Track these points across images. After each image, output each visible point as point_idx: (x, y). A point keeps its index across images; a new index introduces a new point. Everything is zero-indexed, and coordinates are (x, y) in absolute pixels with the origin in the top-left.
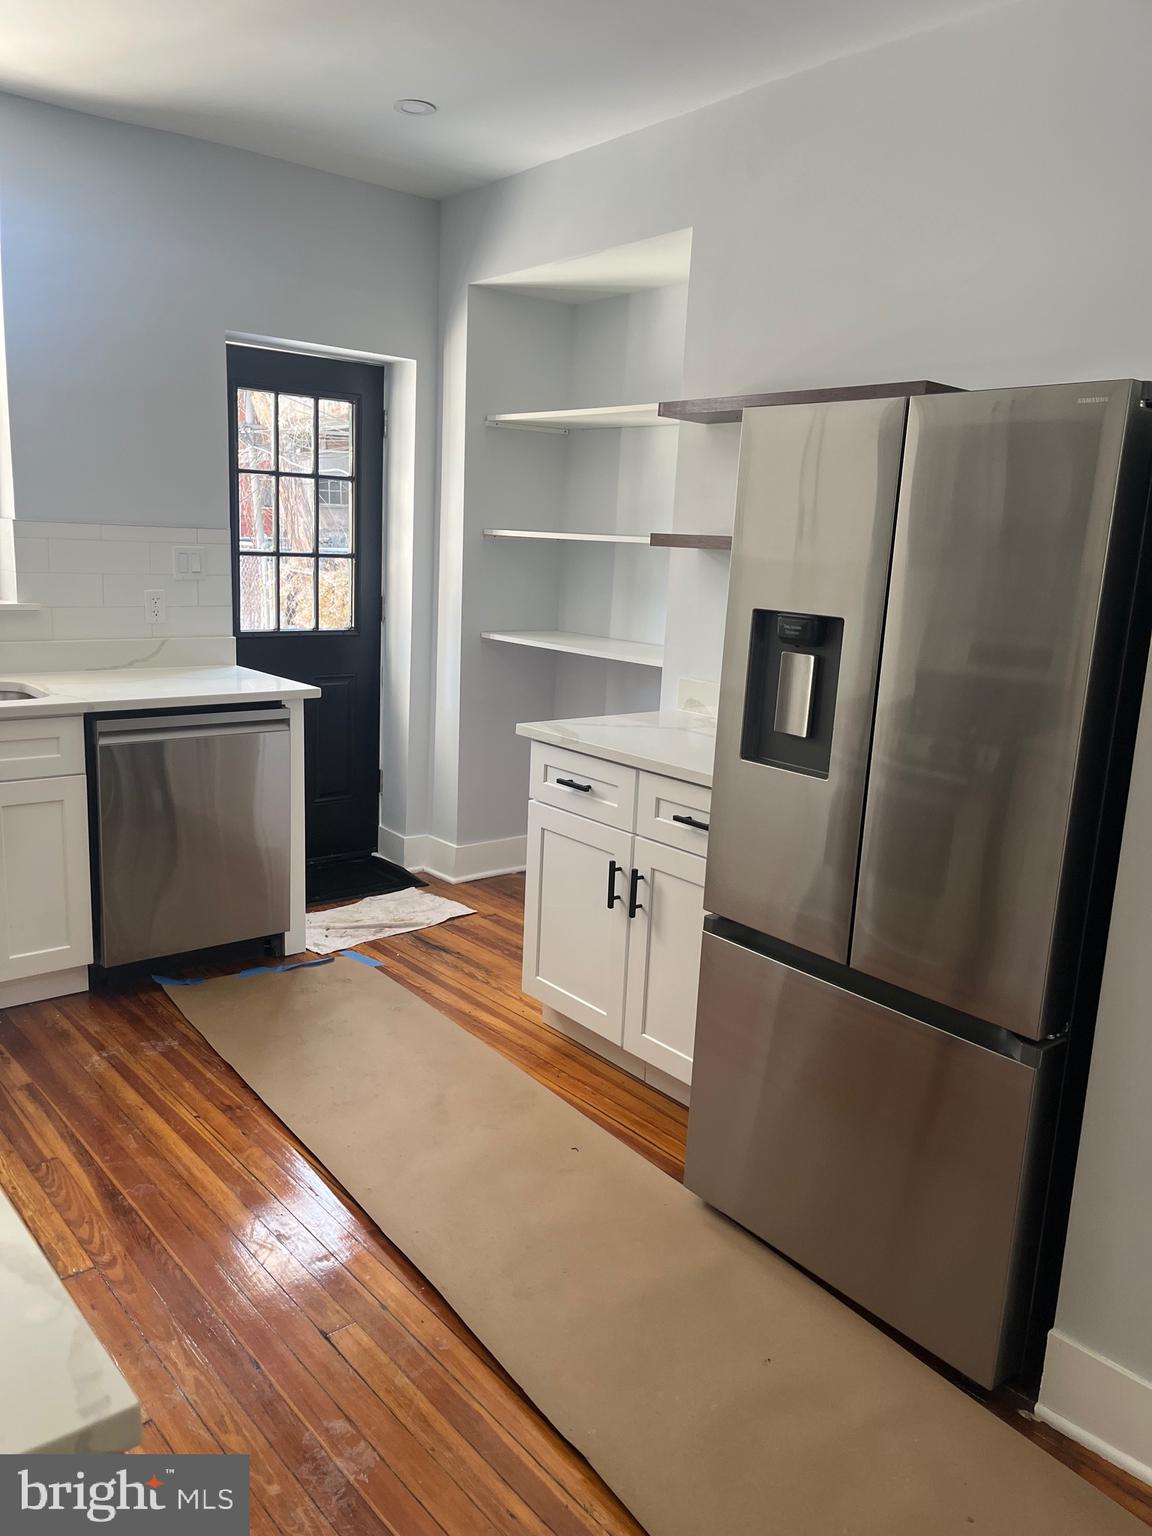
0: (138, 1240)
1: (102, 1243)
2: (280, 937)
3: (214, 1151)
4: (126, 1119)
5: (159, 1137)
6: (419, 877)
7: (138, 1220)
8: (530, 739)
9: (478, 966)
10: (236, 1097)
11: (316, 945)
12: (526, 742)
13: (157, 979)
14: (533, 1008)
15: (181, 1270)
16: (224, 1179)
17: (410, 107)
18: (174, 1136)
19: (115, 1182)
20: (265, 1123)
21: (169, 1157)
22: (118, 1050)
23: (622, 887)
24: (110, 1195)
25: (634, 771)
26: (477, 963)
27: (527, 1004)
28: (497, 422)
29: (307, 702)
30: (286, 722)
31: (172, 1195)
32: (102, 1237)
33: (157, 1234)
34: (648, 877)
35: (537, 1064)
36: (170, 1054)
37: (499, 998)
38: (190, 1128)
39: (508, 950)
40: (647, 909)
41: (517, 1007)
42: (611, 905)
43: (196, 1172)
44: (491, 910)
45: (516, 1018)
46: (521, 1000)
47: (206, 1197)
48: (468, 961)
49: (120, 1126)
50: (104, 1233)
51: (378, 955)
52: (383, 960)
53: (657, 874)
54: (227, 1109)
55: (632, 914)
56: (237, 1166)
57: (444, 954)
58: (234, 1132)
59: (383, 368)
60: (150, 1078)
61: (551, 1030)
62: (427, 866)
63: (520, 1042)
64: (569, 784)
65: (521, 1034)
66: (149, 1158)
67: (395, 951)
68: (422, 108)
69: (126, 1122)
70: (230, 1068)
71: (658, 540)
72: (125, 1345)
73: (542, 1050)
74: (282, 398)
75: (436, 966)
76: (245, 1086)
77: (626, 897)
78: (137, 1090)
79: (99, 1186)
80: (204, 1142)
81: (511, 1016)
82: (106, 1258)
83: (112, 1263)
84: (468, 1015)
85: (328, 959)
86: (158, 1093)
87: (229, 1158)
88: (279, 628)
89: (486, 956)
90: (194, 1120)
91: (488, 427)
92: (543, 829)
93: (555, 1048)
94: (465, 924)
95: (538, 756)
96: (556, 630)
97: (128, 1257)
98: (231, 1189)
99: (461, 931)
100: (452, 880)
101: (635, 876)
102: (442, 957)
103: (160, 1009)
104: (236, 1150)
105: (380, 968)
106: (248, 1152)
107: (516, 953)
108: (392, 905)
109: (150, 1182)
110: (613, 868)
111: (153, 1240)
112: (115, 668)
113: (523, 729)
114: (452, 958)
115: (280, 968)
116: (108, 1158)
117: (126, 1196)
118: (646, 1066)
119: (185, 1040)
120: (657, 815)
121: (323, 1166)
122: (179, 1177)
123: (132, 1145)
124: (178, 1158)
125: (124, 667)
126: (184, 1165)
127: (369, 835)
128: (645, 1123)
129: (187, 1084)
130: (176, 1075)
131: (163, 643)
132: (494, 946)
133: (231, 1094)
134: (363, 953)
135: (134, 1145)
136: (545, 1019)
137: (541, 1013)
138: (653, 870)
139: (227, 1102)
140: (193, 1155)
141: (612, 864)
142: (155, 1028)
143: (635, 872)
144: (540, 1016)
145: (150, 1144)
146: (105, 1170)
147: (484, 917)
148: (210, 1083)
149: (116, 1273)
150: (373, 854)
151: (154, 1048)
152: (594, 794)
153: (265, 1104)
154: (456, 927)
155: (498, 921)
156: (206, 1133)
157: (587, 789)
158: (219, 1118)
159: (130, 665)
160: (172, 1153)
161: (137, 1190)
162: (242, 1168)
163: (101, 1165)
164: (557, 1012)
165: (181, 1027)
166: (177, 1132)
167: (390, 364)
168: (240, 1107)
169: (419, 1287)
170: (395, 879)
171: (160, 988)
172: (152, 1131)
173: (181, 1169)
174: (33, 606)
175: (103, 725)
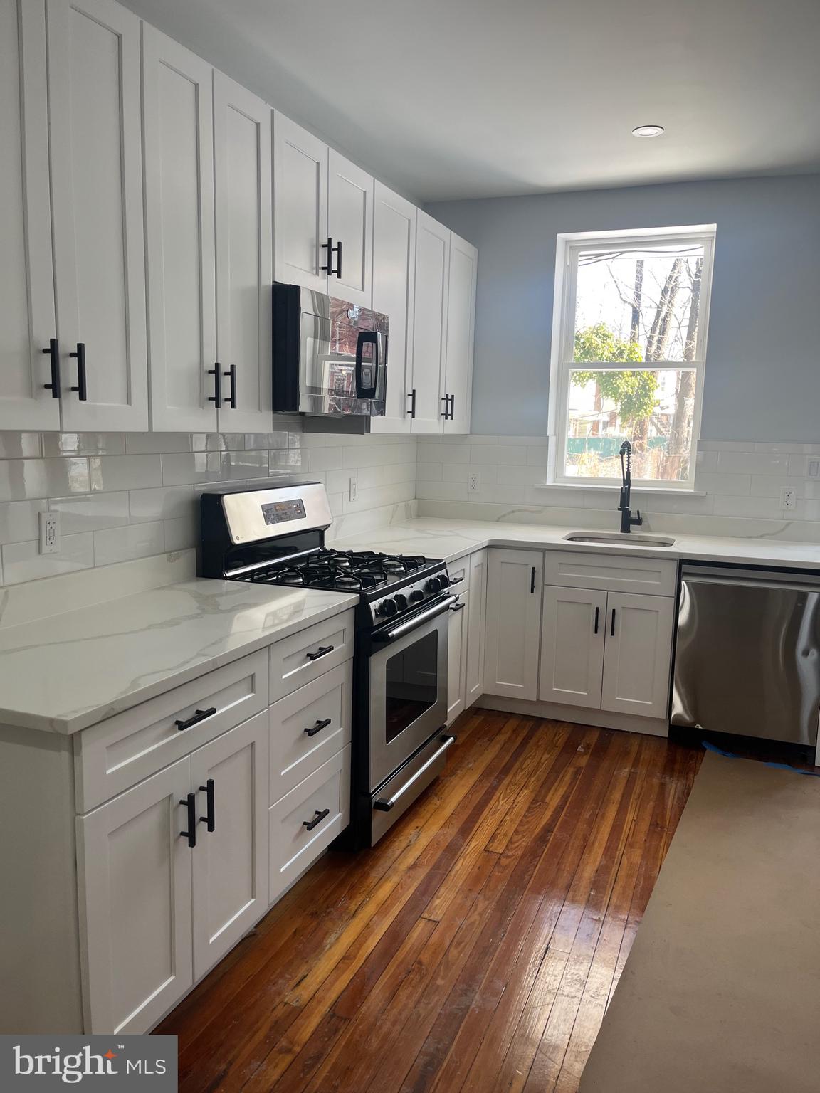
0: (531, 855)
1: (518, 846)
7: (543, 847)
13: (704, 744)
15: (531, 877)
16: (605, 854)
19: (557, 826)
20: (664, 842)
22: (642, 770)
31: (572, 846)
32: (521, 844)
33: (542, 858)
38: (623, 823)
43: (597, 844)
49: (593, 804)
50: (524, 843)
54: (653, 824)
56: (620, 852)
58: (641, 837)
60: (638, 791)
66: (586, 826)
79: (549, 824)
82: (511, 853)
83: (508, 857)
86: (631, 800)
87: (621, 846)
90: (631, 818)
97: (519, 858)
104: (630, 844)
106: (633, 850)
109: (572, 835)
111: (537, 860)
112: (750, 537)
116: (568, 816)
117: (553, 834)
122: (586, 841)
123: (587, 815)
125: (756, 537)
129: (651, 803)
130: (652, 796)
131: (789, 525)
139: (658, 822)
140: (607, 836)
142: (676, 770)
145: (594, 820)
146: (561, 818)
148: (663, 809)
149: (505, 861)
151: (662, 778)
156: (628, 829)
158: (644, 827)
159: (762, 536)
160: (599, 829)
161: (561, 835)
162: (620, 855)
163: (563, 816)
165: (690, 775)
166: (615, 822)
168: (662, 827)
171: (704, 751)
172: (603, 815)
173: (592, 838)
174: (703, 493)
175: (686, 568)
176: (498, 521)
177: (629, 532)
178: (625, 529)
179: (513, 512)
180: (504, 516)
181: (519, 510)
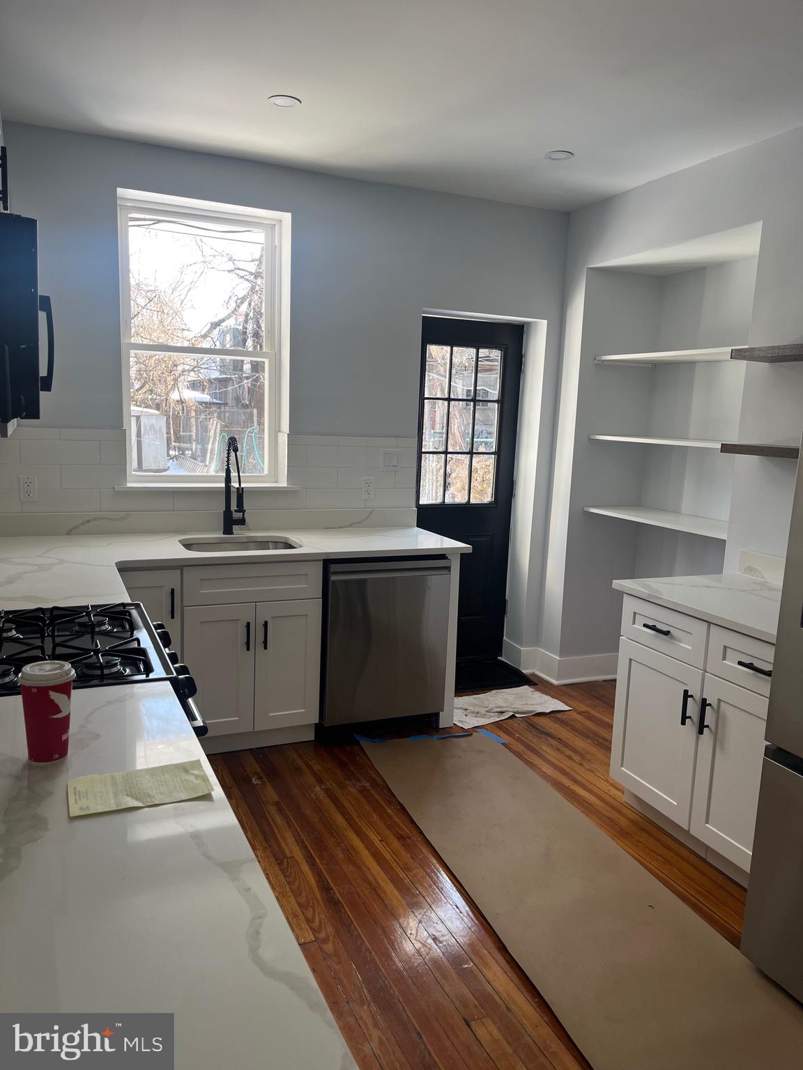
0: (342, 924)
1: (321, 924)
2: (437, 715)
3: (392, 868)
4: (336, 835)
5: (357, 853)
6: (532, 678)
7: (343, 910)
8: (624, 592)
9: (575, 751)
10: (406, 830)
11: (461, 721)
12: (620, 595)
13: (358, 737)
14: (616, 788)
15: (370, 953)
16: (399, 890)
17: (555, 156)
18: (367, 852)
19: (329, 881)
20: (426, 851)
21: (363, 867)
22: (331, 785)
23: (692, 710)
24: (326, 889)
25: (706, 624)
26: (575, 749)
27: (612, 785)
28: (603, 361)
29: (462, 555)
30: (448, 568)
31: (365, 895)
32: (320, 919)
33: (355, 923)
34: (715, 704)
35: (621, 834)
36: (363, 791)
37: (590, 777)
38: (377, 848)
39: (597, 741)
40: (713, 729)
41: (605, 786)
42: (683, 723)
43: (380, 881)
44: (584, 708)
45: (603, 795)
46: (607, 781)
47: (387, 902)
48: (566, 745)
49: (332, 840)
50: (322, 916)
51: (501, 733)
52: (506, 739)
53: (722, 704)
54: (401, 838)
55: (701, 732)
56: (407, 881)
57: (549, 738)
58: (406, 856)
59: (523, 326)
60: (351, 808)
61: (630, 807)
62: (537, 670)
63: (608, 814)
64: (653, 628)
65: (607, 808)
66: (351, 866)
67: (515, 733)
68: (563, 155)
69: (335, 837)
70: (403, 808)
71: (726, 448)
72: (334, 1003)
73: (623, 822)
74: (455, 349)
75: (544, 748)
76: (413, 822)
77: (696, 717)
78: (343, 816)
79: (319, 881)
80: (385, 859)
81: (599, 792)
82: (322, 935)
83: (326, 940)
84: (568, 788)
85: (468, 733)
86: (356, 819)
87: (402, 875)
88: (444, 502)
89: (580, 743)
90: (378, 842)
91: (597, 364)
92: (631, 660)
93: (634, 822)
94: (564, 717)
95: (629, 605)
96: (640, 506)
97: (336, 936)
98: (403, 898)
99: (563, 723)
100: (555, 682)
101: (704, 704)
102: (547, 740)
103: (358, 758)
104: (407, 869)
105: (504, 744)
106: (414, 872)
107: (606, 746)
108: (511, 698)
109: (351, 883)
110: (686, 695)
111: (352, 927)
112: (341, 527)
113: (618, 584)
114: (556, 742)
115: (436, 736)
116: (325, 862)
117: (336, 891)
118: (707, 848)
119: (374, 783)
120: (724, 658)
121: (464, 889)
122: (370, 883)
124: (369, 869)
125: (347, 527)
126: (372, 875)
127: (496, 644)
128: (706, 893)
129: (374, 815)
130: (368, 808)
131: (371, 512)
132: (587, 737)
133: (404, 827)
134: (492, 732)
135: (341, 855)
136: (625, 799)
137: (623, 793)
138: (719, 700)
139: (402, 833)
140: (378, 868)
141: (686, 692)
142: (355, 771)
143: (704, 701)
144: (621, 795)
145: (351, 856)
146: (322, 869)
147: (579, 713)
148: (390, 816)
149: (329, 948)
150: (499, 658)
151: (354, 785)
152: (672, 637)
153: (426, 837)
154: (558, 719)
155: (590, 717)
156: (386, 852)
157: (667, 633)
158: (396, 844)
159: (351, 525)
160: (365, 866)
161: (343, 888)
162: (410, 882)
163: (321, 866)
164: (636, 795)
165: (372, 773)
166: (368, 850)
167: (529, 324)
168: (409, 838)
169: (534, 998)
170: (514, 678)
171: (358, 743)
172: (352, 847)
173: (371, 878)
174: (296, 487)
175: (333, 568)
176: (69, 533)
177: (232, 533)
178: (228, 530)
179: (88, 521)
180: (77, 527)
181: (95, 519)
